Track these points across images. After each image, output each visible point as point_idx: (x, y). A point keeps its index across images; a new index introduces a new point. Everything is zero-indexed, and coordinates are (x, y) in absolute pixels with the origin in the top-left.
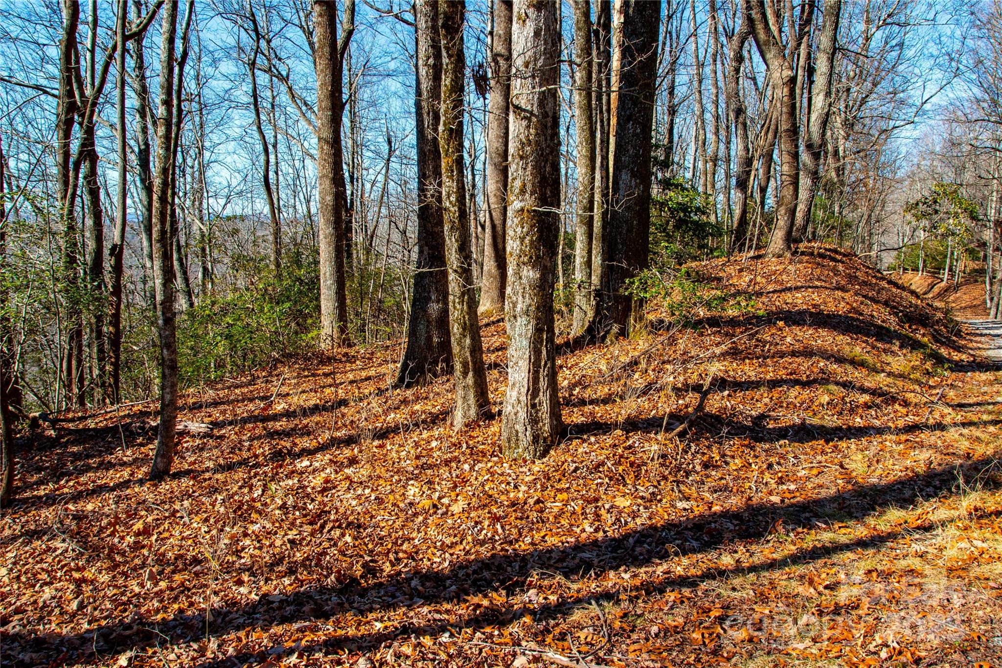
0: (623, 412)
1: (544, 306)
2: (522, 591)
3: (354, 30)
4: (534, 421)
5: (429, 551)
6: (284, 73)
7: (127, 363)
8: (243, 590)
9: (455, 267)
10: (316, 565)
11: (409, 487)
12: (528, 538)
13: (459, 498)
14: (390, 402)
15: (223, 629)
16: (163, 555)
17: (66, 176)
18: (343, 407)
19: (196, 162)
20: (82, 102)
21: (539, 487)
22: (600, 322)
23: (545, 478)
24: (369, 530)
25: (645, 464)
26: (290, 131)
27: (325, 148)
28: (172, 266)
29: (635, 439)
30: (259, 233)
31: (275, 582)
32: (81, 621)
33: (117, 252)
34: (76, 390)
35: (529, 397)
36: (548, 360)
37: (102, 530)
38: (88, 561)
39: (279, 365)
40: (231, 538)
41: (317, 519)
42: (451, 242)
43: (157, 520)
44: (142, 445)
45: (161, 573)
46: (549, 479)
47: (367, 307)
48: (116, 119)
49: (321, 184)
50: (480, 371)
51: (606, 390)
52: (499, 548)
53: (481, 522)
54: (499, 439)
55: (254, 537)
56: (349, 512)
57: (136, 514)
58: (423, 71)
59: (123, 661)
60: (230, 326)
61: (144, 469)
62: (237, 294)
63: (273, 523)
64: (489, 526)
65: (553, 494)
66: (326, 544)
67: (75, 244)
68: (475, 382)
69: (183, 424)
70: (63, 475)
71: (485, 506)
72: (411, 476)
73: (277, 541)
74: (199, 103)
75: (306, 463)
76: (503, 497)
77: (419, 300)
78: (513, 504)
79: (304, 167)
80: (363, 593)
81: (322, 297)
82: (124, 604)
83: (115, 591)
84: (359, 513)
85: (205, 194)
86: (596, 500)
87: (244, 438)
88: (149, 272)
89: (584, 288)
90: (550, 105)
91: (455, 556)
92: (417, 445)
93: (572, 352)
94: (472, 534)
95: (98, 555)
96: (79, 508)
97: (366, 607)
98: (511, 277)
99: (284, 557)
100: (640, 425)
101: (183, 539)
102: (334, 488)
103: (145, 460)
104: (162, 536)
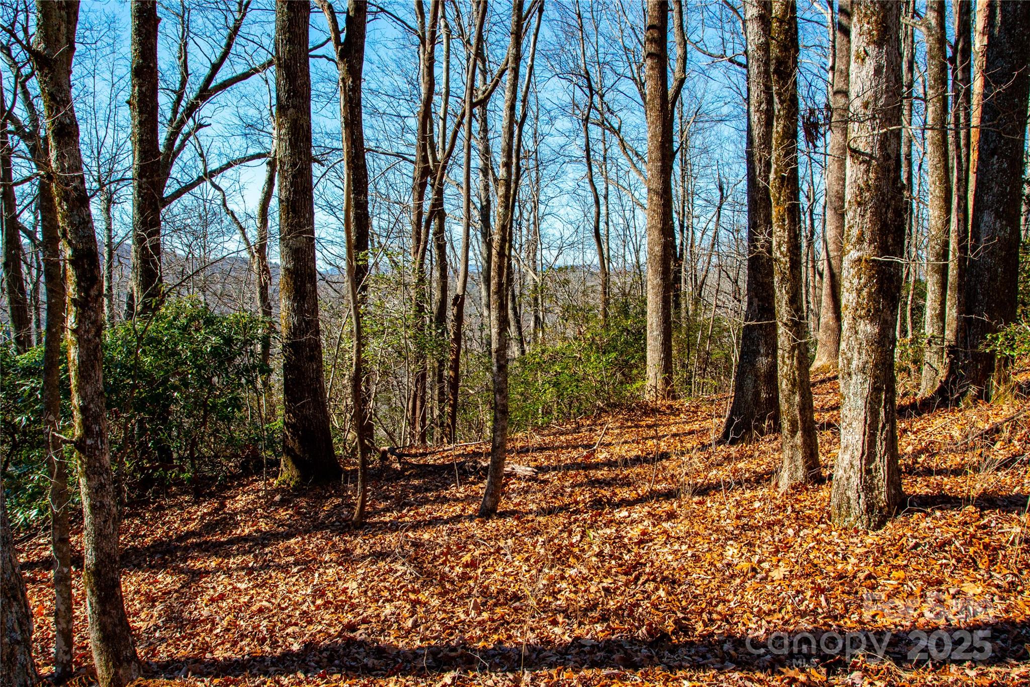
0: (978, 486)
1: (883, 364)
2: (845, 671)
3: (685, 78)
4: (868, 488)
5: (745, 616)
6: (616, 126)
7: (463, 405)
8: (558, 630)
9: (785, 320)
10: (629, 616)
11: (728, 547)
12: (856, 615)
13: (780, 564)
14: (713, 458)
15: (536, 664)
16: (487, 587)
17: (418, 233)
18: (664, 460)
19: (532, 215)
20: (434, 166)
21: (871, 560)
22: (954, 382)
23: (878, 551)
24: (684, 587)
25: (1004, 548)
26: (621, 182)
27: (654, 198)
28: (507, 315)
29: (991, 517)
30: (589, 284)
31: (587, 627)
32: (414, 638)
33: (459, 302)
34: (419, 429)
35: (863, 462)
36: (887, 422)
37: (435, 558)
38: (423, 585)
39: (603, 415)
40: (549, 580)
41: (632, 569)
42: (782, 294)
43: (484, 554)
44: (473, 483)
45: (484, 604)
46: (883, 553)
47: (694, 359)
48: (462, 179)
49: (650, 235)
50: (809, 430)
51: (958, 459)
52: (821, 621)
53: (803, 592)
54: (829, 505)
55: (570, 581)
56: (664, 567)
57: (465, 547)
58: (755, 118)
59: (447, 679)
60: (558, 374)
61: (474, 506)
62: (566, 344)
63: (589, 570)
64: (811, 597)
65: (887, 570)
66: (639, 596)
67: (424, 295)
68: (804, 442)
69: (511, 466)
70: (405, 504)
71: (808, 575)
72: (730, 536)
73: (592, 587)
74: (536, 160)
75: (624, 513)
76: (830, 568)
77: (746, 354)
78: (840, 577)
79: (634, 217)
80: (674, 649)
81: (648, 348)
82: (451, 628)
83: (444, 615)
84: (674, 569)
85: (539, 246)
86: (939, 582)
87: (567, 484)
88: (486, 321)
89: (936, 344)
90: (892, 146)
91: (772, 625)
92: (738, 504)
93: (919, 415)
94: (793, 604)
95: (431, 581)
96: (417, 536)
97: (676, 663)
98: (845, 332)
99: (598, 604)
100: (999, 502)
101: (505, 575)
102: (651, 541)
103: (475, 498)
104: (486, 570)
